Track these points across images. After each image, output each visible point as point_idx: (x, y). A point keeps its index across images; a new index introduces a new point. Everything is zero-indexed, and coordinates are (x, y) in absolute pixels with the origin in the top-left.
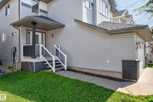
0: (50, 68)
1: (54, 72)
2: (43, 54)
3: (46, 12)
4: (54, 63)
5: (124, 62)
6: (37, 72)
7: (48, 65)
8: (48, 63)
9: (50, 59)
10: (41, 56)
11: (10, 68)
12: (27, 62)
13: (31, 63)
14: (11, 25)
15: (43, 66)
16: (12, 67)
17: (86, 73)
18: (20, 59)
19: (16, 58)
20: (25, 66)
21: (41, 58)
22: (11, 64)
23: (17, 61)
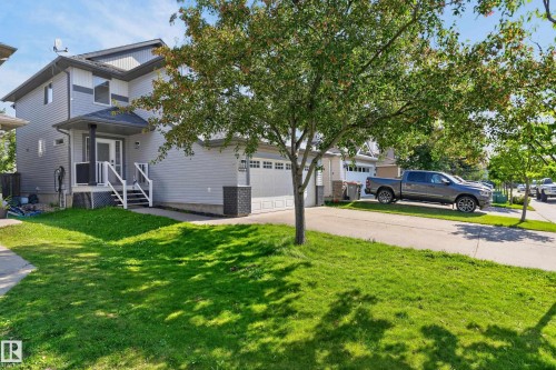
0: (120, 203)
1: (125, 207)
2: (109, 179)
3: (126, 99)
4: (125, 194)
5: (224, 188)
6: (97, 208)
7: (117, 198)
8: (117, 194)
9: (119, 188)
10: (107, 183)
11: (52, 205)
12: (82, 193)
13: (88, 194)
14: (54, 126)
15: (109, 200)
16: (58, 205)
17: (178, 210)
18: (70, 188)
19: (63, 186)
20: (79, 199)
21: (107, 187)
22: (55, 199)
23: (65, 192)
